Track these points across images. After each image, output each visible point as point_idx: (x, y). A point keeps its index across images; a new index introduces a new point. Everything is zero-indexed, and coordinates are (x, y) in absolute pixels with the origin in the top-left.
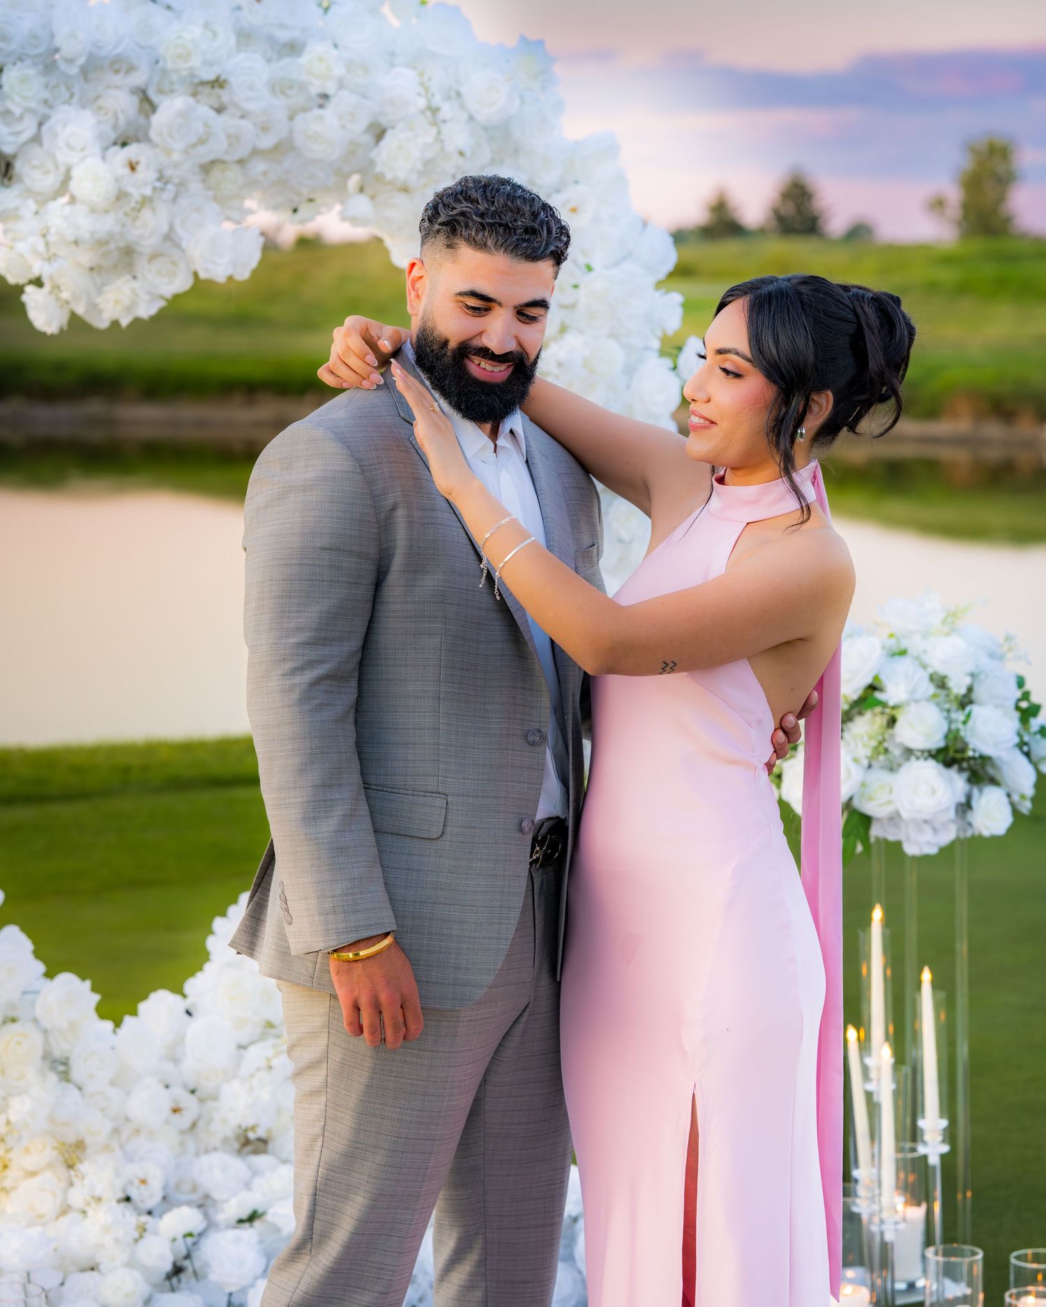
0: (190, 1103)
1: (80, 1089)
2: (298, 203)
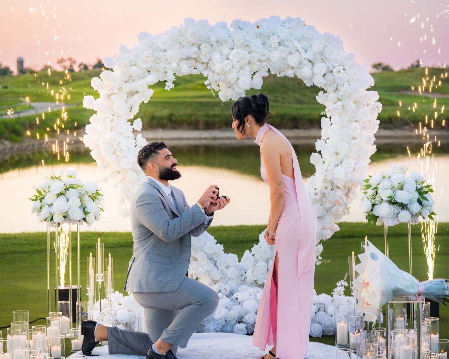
0: (244, 274)
2: (280, 71)
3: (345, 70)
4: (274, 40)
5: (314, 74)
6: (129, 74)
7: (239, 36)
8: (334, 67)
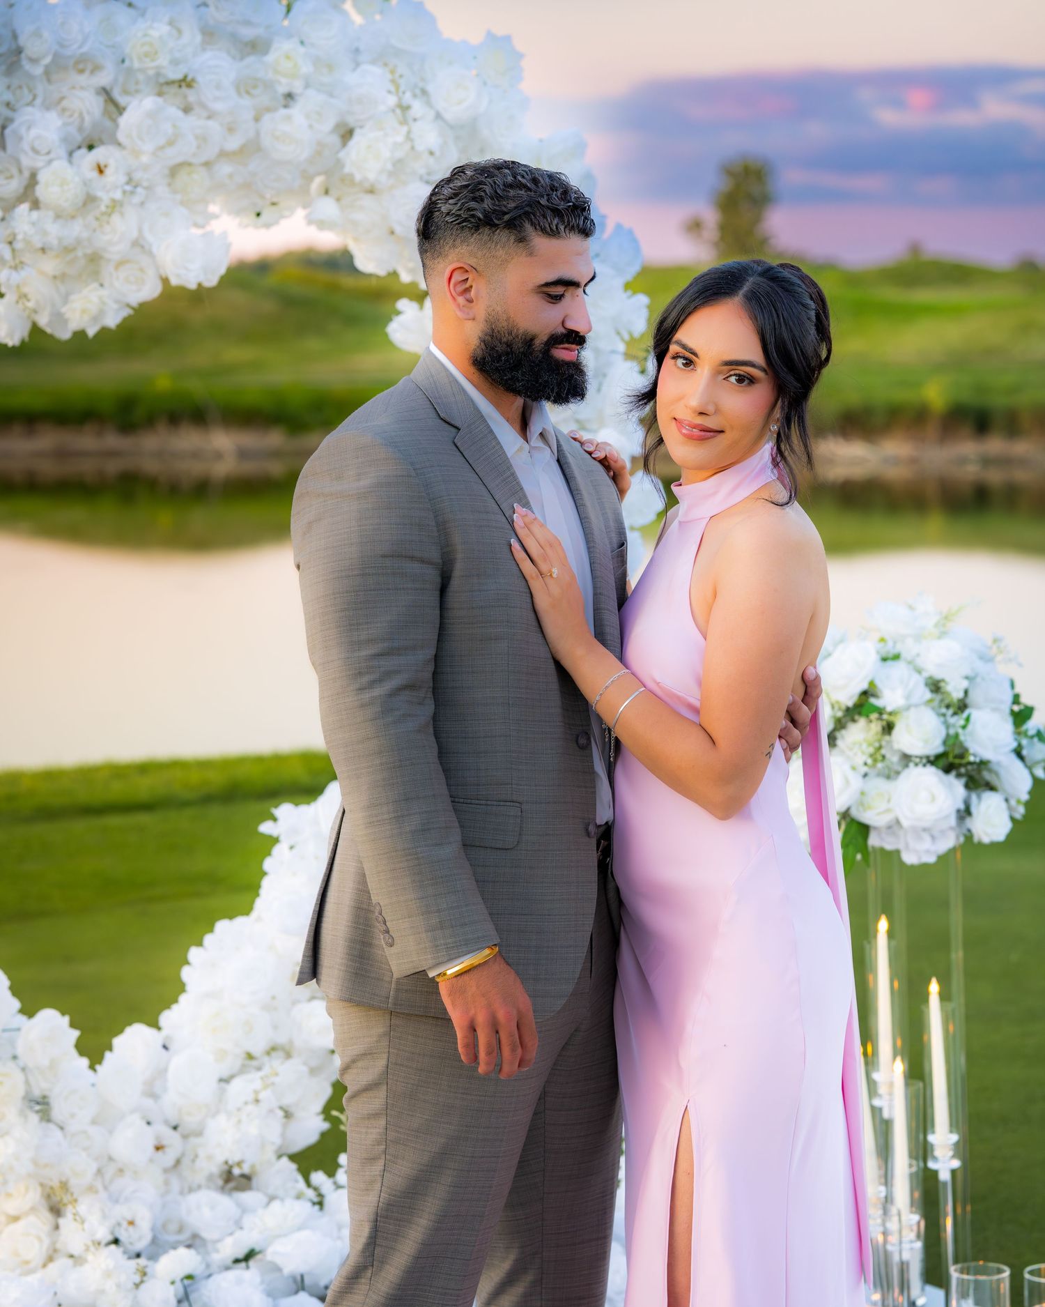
0: (172, 1139)
1: (62, 1128)
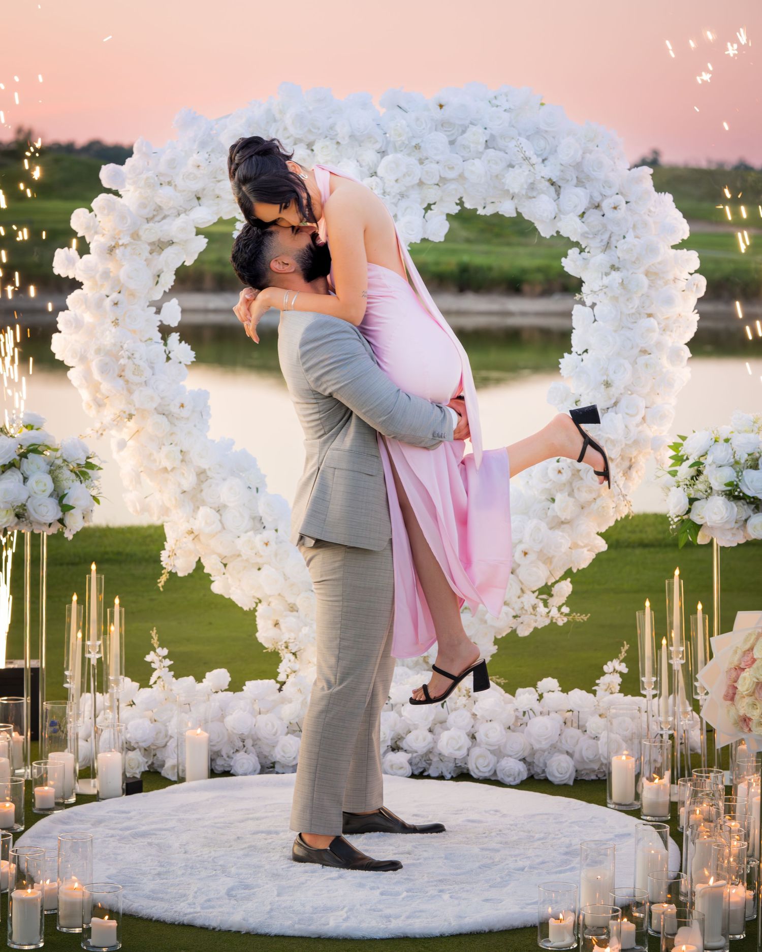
2: (485, 203)
3: (628, 204)
4: (475, 137)
5: (560, 210)
6: (156, 203)
7: (399, 125)
8: (604, 196)
